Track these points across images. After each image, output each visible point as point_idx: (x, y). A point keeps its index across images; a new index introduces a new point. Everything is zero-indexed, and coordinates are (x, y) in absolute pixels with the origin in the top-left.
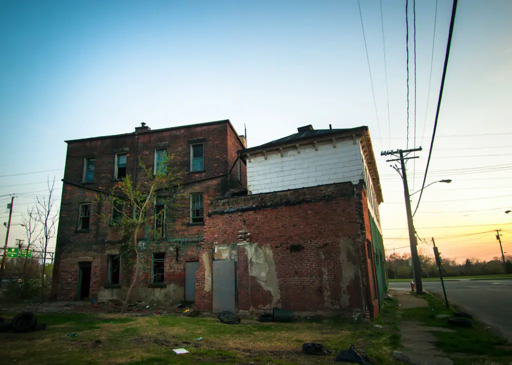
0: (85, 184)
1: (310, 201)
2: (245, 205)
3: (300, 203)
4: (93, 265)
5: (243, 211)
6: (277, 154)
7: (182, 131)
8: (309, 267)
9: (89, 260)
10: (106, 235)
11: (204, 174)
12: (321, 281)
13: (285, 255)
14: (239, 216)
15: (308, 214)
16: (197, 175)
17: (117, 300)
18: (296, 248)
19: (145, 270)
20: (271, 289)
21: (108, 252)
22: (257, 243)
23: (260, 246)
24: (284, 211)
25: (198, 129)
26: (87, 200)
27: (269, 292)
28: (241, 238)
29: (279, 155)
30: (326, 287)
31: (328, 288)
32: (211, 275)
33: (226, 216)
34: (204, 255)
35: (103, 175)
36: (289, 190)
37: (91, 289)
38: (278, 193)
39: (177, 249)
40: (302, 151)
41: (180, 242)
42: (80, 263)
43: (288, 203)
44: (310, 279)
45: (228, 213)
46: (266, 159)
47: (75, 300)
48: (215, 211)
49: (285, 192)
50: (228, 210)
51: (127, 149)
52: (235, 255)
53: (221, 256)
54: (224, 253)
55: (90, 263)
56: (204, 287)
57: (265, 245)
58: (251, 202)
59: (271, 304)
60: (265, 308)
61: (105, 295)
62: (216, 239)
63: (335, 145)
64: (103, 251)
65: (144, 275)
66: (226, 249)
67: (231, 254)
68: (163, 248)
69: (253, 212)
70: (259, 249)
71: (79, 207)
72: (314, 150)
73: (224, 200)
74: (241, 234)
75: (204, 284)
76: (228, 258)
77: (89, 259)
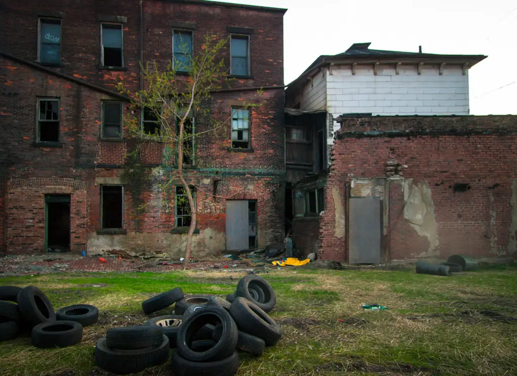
0: (43, 64)
1: (481, 133)
2: (395, 129)
3: (468, 133)
4: (74, 198)
5: (392, 136)
6: (369, 71)
7: (218, 10)
8: (475, 210)
9: (65, 192)
10: (93, 154)
11: (251, 82)
12: (488, 225)
13: (447, 195)
14: (386, 142)
15: (476, 148)
16: (242, 82)
17: (120, 251)
18: (461, 188)
19: (165, 210)
20: (428, 235)
21: (100, 180)
22: (412, 179)
23: (415, 183)
24: (448, 141)
25: (243, 13)
26: (53, 93)
27: (425, 238)
28: (391, 171)
29: (371, 72)
30: (494, 232)
31: (496, 233)
32: (344, 217)
33: (365, 140)
34: (334, 190)
35: (80, 55)
36: (454, 116)
37: (73, 236)
38: (441, 118)
39: (215, 183)
40: (401, 72)
41: (217, 173)
42: (46, 195)
43: (453, 132)
44: (476, 223)
45: (369, 136)
46: (353, 74)
47: (42, 252)
48: (349, 132)
49: (450, 119)
50: (369, 133)
51: (125, 19)
52: (380, 192)
53: (360, 192)
54: (365, 189)
55: (68, 196)
56: (335, 232)
57: (421, 181)
58: (403, 125)
59: (426, 251)
60: (419, 256)
61: (100, 244)
62: (350, 170)
63: (441, 72)
64: (91, 177)
65: (164, 216)
66: (367, 184)
67: (373, 191)
68: (193, 179)
69: (405, 138)
70: (414, 186)
71: (36, 102)
72: (416, 74)
73: (363, 119)
74: (392, 166)
75: (334, 227)
76: (370, 195)
77: (65, 189)
